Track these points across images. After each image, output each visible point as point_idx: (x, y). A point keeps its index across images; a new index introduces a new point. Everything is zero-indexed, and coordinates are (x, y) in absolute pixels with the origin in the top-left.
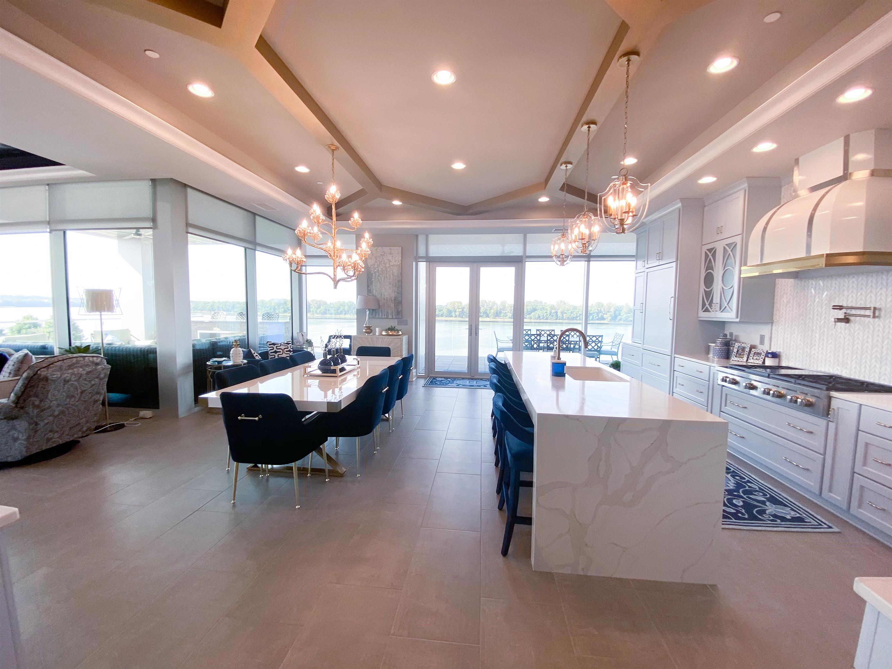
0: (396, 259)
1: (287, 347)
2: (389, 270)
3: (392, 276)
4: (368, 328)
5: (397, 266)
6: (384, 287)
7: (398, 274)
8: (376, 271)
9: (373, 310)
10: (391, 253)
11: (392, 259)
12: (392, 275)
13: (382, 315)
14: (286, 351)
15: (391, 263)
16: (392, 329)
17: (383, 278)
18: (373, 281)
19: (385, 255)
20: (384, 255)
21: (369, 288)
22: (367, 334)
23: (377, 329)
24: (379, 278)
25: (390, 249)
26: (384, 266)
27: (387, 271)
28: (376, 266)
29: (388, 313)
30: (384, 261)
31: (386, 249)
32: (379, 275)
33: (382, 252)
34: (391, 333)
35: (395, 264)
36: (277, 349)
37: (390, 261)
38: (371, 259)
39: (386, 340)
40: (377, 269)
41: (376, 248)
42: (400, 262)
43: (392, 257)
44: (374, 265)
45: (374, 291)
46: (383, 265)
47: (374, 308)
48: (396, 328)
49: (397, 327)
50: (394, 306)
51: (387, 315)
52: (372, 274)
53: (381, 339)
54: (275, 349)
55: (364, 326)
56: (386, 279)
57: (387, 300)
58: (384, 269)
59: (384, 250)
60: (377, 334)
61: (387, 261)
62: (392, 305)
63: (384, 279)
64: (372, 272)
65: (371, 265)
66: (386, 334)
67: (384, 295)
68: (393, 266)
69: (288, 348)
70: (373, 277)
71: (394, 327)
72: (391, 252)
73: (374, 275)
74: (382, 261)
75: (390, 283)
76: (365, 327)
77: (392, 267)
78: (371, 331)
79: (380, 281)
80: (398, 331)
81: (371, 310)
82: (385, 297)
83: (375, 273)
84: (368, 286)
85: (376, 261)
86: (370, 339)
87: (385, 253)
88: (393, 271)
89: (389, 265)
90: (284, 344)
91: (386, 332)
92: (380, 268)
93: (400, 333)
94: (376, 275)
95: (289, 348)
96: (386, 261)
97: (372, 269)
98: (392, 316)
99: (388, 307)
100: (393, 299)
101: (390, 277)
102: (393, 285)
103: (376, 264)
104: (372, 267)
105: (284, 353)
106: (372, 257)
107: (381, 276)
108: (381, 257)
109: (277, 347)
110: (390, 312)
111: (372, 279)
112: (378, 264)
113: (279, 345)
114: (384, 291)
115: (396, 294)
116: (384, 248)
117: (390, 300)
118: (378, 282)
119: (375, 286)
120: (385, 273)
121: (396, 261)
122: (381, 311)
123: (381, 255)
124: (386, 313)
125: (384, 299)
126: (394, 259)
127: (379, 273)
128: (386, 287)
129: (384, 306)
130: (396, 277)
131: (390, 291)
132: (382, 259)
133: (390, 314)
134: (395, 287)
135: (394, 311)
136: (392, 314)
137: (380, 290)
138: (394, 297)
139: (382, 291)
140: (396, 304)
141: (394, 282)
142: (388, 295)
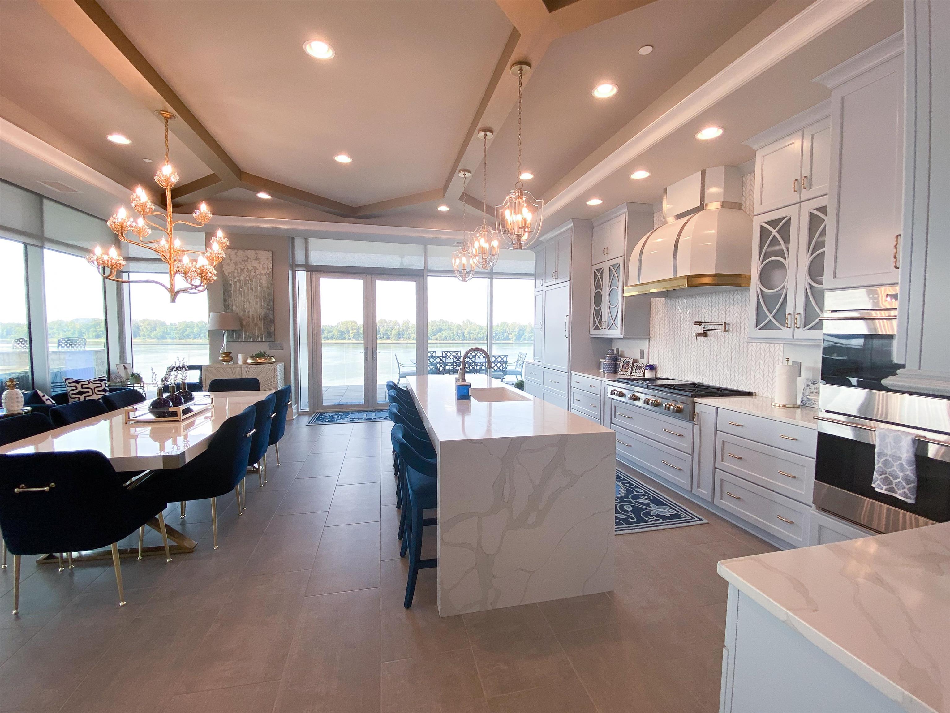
0: (265, 266)
1: (99, 385)
2: (254, 280)
3: (259, 288)
4: (227, 355)
5: (265, 275)
6: (249, 302)
7: (268, 286)
8: (236, 280)
9: (233, 331)
10: (257, 259)
11: (259, 266)
12: (260, 286)
13: (246, 338)
14: (99, 391)
15: (257, 271)
16: (261, 355)
17: (246, 290)
18: (231, 293)
19: (249, 260)
20: (247, 261)
21: (227, 303)
22: (224, 363)
23: (240, 357)
24: (241, 290)
25: (256, 253)
26: (248, 274)
27: (252, 281)
28: (236, 274)
29: (255, 335)
30: (248, 269)
31: (250, 253)
32: (240, 287)
33: (244, 257)
34: (260, 361)
35: (263, 272)
36: (83, 388)
37: (255, 268)
38: (228, 265)
39: (252, 369)
40: (238, 278)
41: (236, 251)
42: (271, 270)
43: (259, 263)
44: (232, 272)
45: (234, 307)
46: (246, 273)
47: (232, 329)
48: (267, 354)
49: (269, 353)
50: (264, 326)
51: (254, 337)
52: (231, 285)
53: (245, 369)
54: (79, 389)
55: (221, 352)
56: (250, 291)
57: (253, 318)
58: (248, 278)
59: (247, 254)
60: (240, 362)
61: (252, 268)
62: (261, 324)
63: (248, 291)
64: (231, 282)
65: (229, 273)
66: (253, 362)
67: (249, 312)
68: (261, 275)
69: (101, 386)
70: (232, 288)
71: (265, 353)
72: (257, 257)
73: (233, 285)
74: (244, 269)
75: (257, 296)
76: (222, 354)
77: (258, 276)
78: (230, 359)
79: (242, 293)
80: (270, 357)
81: (231, 332)
82: (250, 314)
83: (235, 283)
84: (225, 300)
85: (235, 267)
86: (229, 370)
87: (248, 258)
88: (261, 281)
89: (254, 274)
90: (94, 381)
91: (253, 360)
92: (242, 277)
93: (274, 360)
94: (236, 286)
95: (104, 387)
96: (250, 268)
97: (230, 278)
98: (262, 339)
99: (255, 327)
100: (261, 317)
101: (257, 289)
102: (261, 300)
103: (236, 271)
104: (230, 275)
105: (94, 394)
106: (230, 263)
107: (244, 287)
108: (243, 263)
109: (82, 385)
110: (257, 333)
111: (231, 290)
112: (239, 271)
113: (87, 383)
114: (248, 306)
115: (265, 310)
116: (246, 251)
117: (257, 319)
118: (240, 295)
119: (235, 300)
120: (249, 284)
121: (264, 269)
122: (245, 332)
123: (243, 260)
124: (252, 334)
125: (249, 317)
126: (261, 265)
127: (240, 283)
128: (252, 301)
129: (249, 326)
130: (265, 289)
131: (258, 306)
132: (244, 265)
133: (258, 336)
134: (264, 301)
135: (264, 332)
136: (260, 336)
137: (242, 305)
138: (263, 315)
139: (245, 306)
140: (266, 323)
141: (262, 295)
142: (254, 312)
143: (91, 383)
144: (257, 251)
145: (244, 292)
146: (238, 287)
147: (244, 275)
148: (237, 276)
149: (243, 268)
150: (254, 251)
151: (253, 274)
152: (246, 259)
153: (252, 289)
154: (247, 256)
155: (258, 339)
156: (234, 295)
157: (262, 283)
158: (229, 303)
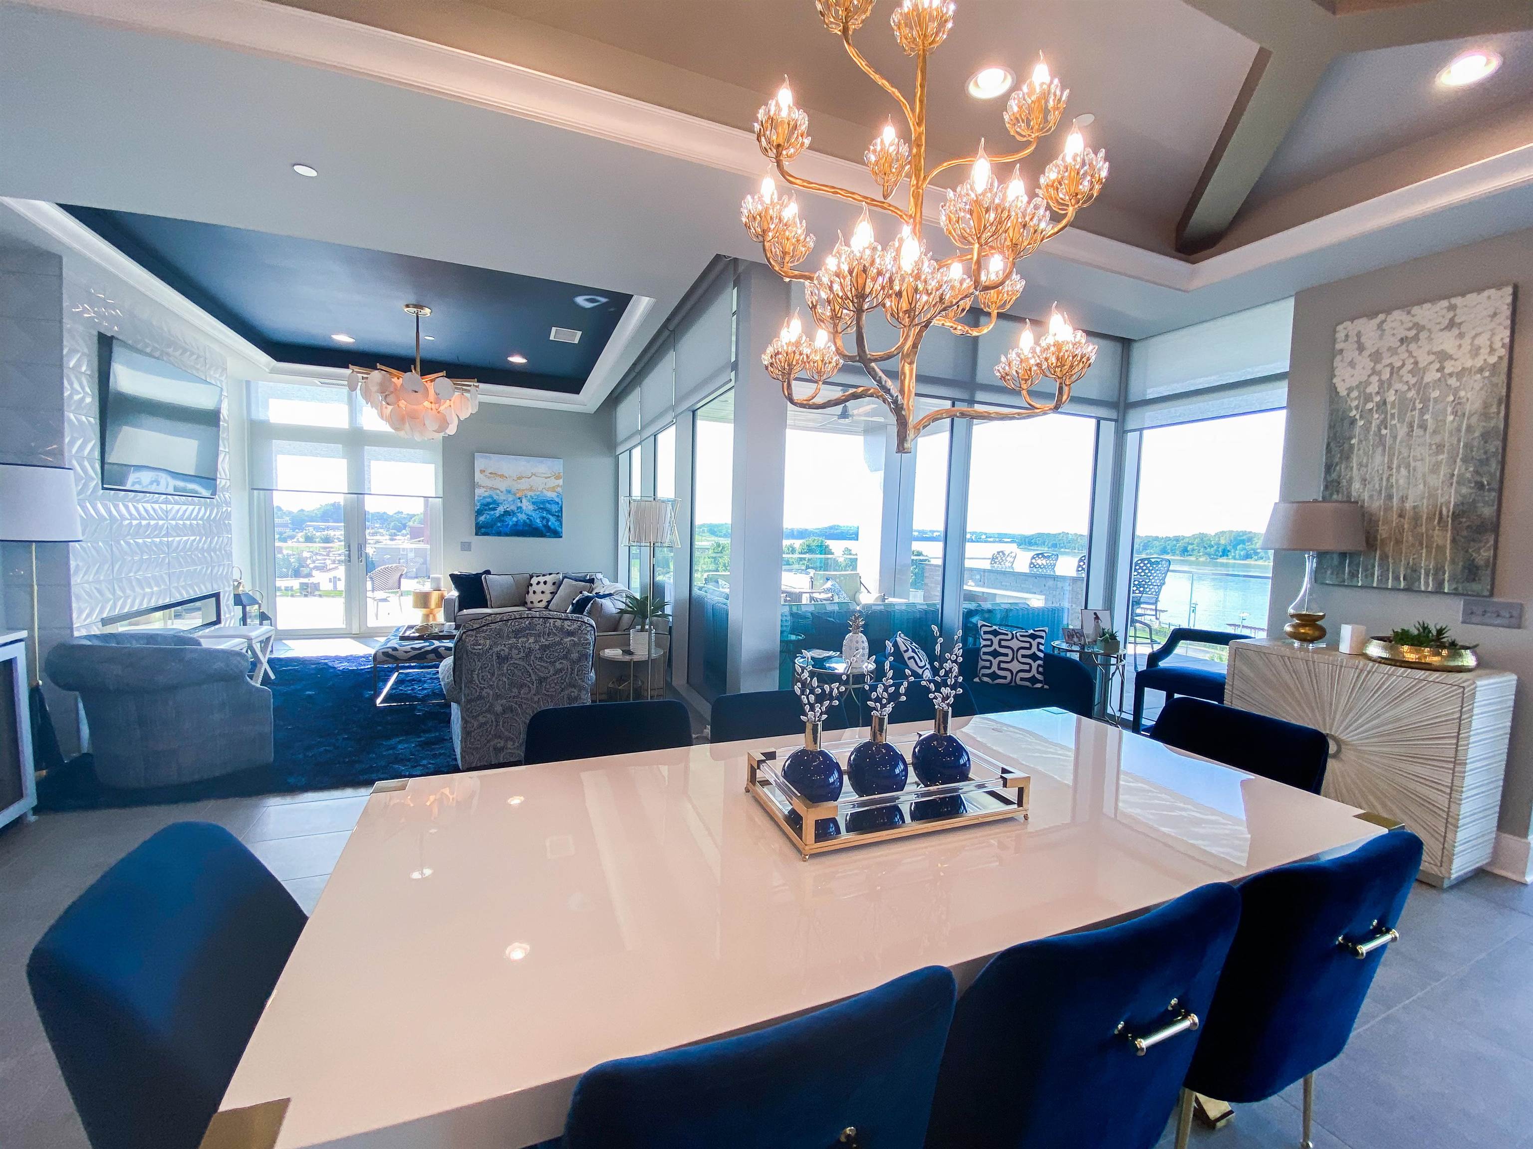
0: (1483, 340)
2: (1436, 394)
3: (1450, 418)
4: (1308, 621)
5: (1481, 370)
6: (1408, 466)
7: (1486, 406)
8: (1370, 406)
9: (1343, 555)
10: (1452, 325)
11: (1460, 346)
12: (1455, 413)
13: (1384, 577)
15: (1448, 364)
16: (1423, 638)
17: (1402, 431)
18: (1352, 447)
19: (1423, 335)
20: (1415, 339)
21: (1334, 476)
22: (1297, 644)
23: (1346, 631)
24: (1384, 432)
25: (1452, 308)
26: (1413, 381)
27: (1425, 400)
28: (1373, 388)
29: (1415, 570)
30: (1416, 363)
31: (1426, 313)
32: (1384, 424)
33: (1411, 329)
34: (1412, 657)
35: (1471, 363)
36: (1001, 646)
37: (1443, 356)
38: (1351, 364)
39: (1376, 678)
40: (1378, 399)
41: (1382, 317)
42: (1503, 352)
43: (1461, 336)
44: (1362, 385)
45: (1356, 485)
46: (1408, 377)
47: (1343, 548)
48: (1448, 637)
49: (1456, 632)
50: (1454, 541)
51: (1413, 579)
52: (1353, 422)
53: (1354, 673)
55: (1291, 611)
56: (1417, 431)
57: (1416, 518)
58: (1411, 394)
59: (1416, 320)
60: (1345, 647)
61: (1432, 357)
62: (1444, 538)
63: (1410, 434)
64: (1353, 413)
65: (1350, 390)
66: (1384, 655)
67: (1403, 499)
68: (1462, 374)
70: (1357, 430)
71: (1440, 632)
72: (1452, 320)
73: (1361, 423)
74: (1403, 365)
75: (1441, 446)
76: (1293, 616)
77: (1453, 382)
78: (1317, 634)
79: (1389, 441)
80: (1455, 648)
81: (1336, 557)
82: (1408, 505)
83: (1366, 414)
84: (1329, 468)
85: (1373, 369)
87: (1421, 329)
88: (1462, 393)
89: (1439, 375)
91: (1390, 649)
92: (1392, 392)
93: (1469, 660)
96: (1424, 359)
98: (1440, 584)
99: (1421, 544)
100: (1449, 512)
101: (1440, 423)
102: (1453, 457)
103: (1374, 379)
104: (1354, 394)
105: (1016, 660)
106: (1357, 359)
107: (1394, 422)
108: (1402, 349)
110: (1425, 562)
111: (1351, 438)
112: (1386, 376)
114: (1401, 482)
115: (1466, 491)
116: (1416, 310)
117: (1431, 519)
118: (1379, 450)
119: (1360, 465)
120: (1414, 409)
121: (1476, 351)
122: (1384, 558)
123: (1401, 340)
124: (1406, 569)
125: (1401, 516)
126: (1466, 344)
127: (1385, 412)
128: (1419, 464)
129: (1398, 542)
130: (1474, 420)
131: (1435, 481)
132: (1405, 355)
133: (1427, 575)
134: (1465, 460)
135: (1453, 562)
136: (1435, 574)
137: (1384, 479)
138: (1456, 505)
139: (1393, 480)
140: (1465, 533)
141: (1459, 441)
142: (1423, 498)
144: (1455, 300)
145: (1395, 438)
146: (1374, 424)
147: (1399, 386)
148: (1378, 393)
149: (1399, 364)
150: (1445, 303)
152: (1412, 333)
153: (1423, 426)
154: (1416, 325)
155: (1427, 584)
156: (1359, 450)
157: (1464, 400)
158: (1339, 476)
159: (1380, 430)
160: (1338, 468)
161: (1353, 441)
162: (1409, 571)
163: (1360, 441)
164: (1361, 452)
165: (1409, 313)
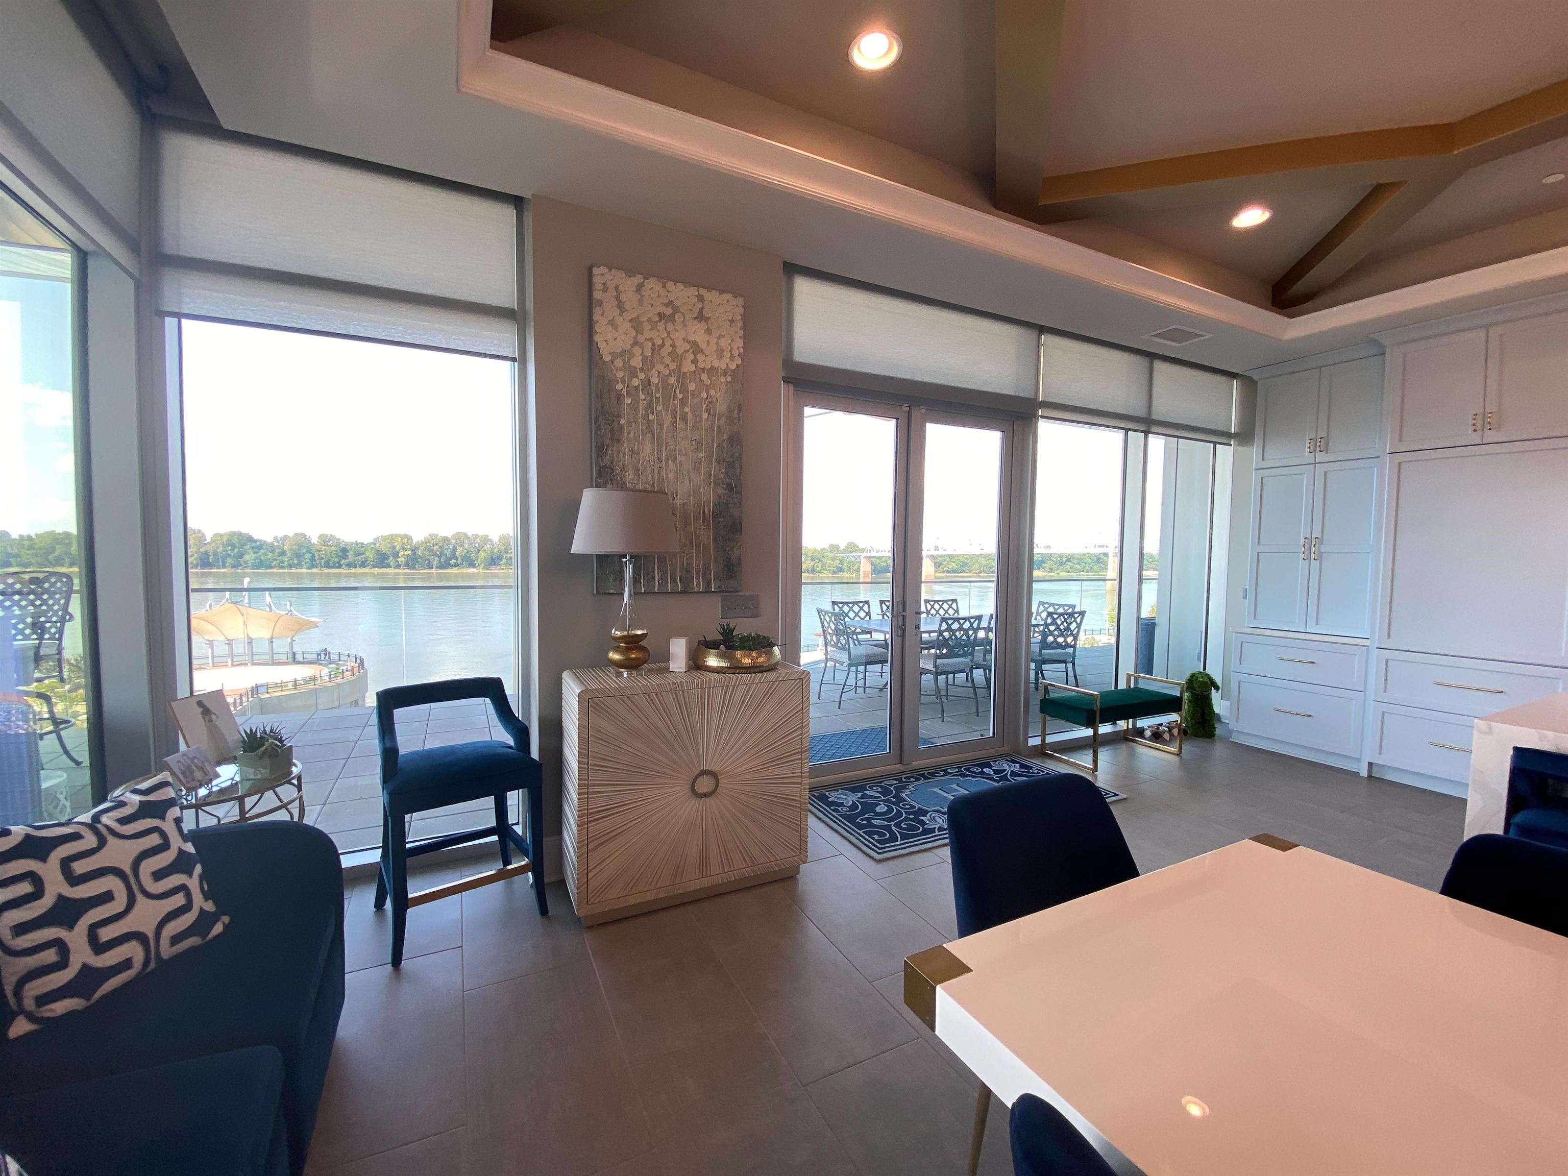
0: (724, 343)
2: (692, 387)
3: (705, 416)
4: (633, 642)
5: (725, 373)
6: (675, 460)
7: (729, 411)
8: (636, 382)
10: (700, 317)
11: (708, 342)
12: (708, 411)
13: (663, 579)
17: (667, 420)
18: (621, 428)
19: (678, 318)
20: (671, 319)
21: (606, 460)
24: (651, 417)
25: (701, 299)
26: (673, 366)
27: (684, 391)
28: (636, 362)
29: (688, 571)
30: (673, 346)
31: (682, 294)
32: (650, 407)
33: (666, 305)
34: (747, 661)
35: (716, 364)
37: (696, 349)
38: (612, 323)
40: (642, 376)
41: (639, 279)
42: (739, 361)
43: (708, 331)
44: (626, 354)
45: (630, 476)
46: (668, 360)
50: (715, 540)
51: (686, 581)
52: (619, 397)
56: (680, 423)
58: (672, 380)
59: (672, 297)
61: (687, 346)
62: (707, 536)
63: (674, 423)
64: (619, 386)
65: (614, 355)
66: (724, 664)
67: (674, 495)
68: (712, 371)
70: (626, 409)
72: (701, 310)
73: (629, 401)
74: (663, 345)
77: (704, 377)
78: (645, 657)
79: (655, 428)
80: (763, 645)
81: (617, 560)
83: (633, 392)
84: (601, 449)
85: (635, 338)
87: (676, 310)
88: (713, 393)
89: (693, 368)
91: (722, 656)
92: (655, 372)
94: (636, 401)
96: (682, 346)
97: (620, 375)
99: (691, 544)
100: (709, 510)
101: (698, 417)
102: (709, 456)
103: (637, 351)
104: (619, 363)
105: (139, 897)
106: (618, 320)
107: (659, 408)
108: (661, 326)
109: (66, 863)
110: (696, 563)
111: (619, 416)
112: (648, 352)
113: (90, 841)
114: (671, 476)
115: (720, 491)
116: (670, 285)
117: (697, 518)
118: (649, 435)
119: (632, 451)
120: (675, 398)
121: (720, 353)
123: (659, 314)
124: (681, 570)
125: (673, 512)
126: (713, 341)
127: (649, 393)
128: (683, 458)
130: (723, 419)
131: (700, 478)
132: (664, 335)
133: (698, 574)
134: (718, 461)
135: (716, 561)
136: (704, 574)
137: (656, 471)
138: (715, 505)
139: (663, 473)
140: (722, 532)
141: (713, 441)
142: (689, 496)
143: (112, 841)
144: (703, 292)
145: (661, 425)
146: (642, 405)
147: (661, 368)
148: (642, 369)
149: (659, 342)
150: (693, 291)
151: (688, 367)
152: (668, 311)
153: (684, 419)
154: (670, 303)
155: (698, 584)
156: (629, 433)
157: (714, 399)
158: (612, 463)
159: (647, 415)
160: (610, 451)
161: (622, 421)
162: (684, 572)
163: (629, 423)
164: (631, 435)
165: (664, 286)
